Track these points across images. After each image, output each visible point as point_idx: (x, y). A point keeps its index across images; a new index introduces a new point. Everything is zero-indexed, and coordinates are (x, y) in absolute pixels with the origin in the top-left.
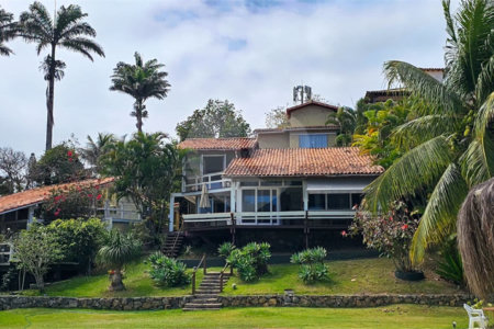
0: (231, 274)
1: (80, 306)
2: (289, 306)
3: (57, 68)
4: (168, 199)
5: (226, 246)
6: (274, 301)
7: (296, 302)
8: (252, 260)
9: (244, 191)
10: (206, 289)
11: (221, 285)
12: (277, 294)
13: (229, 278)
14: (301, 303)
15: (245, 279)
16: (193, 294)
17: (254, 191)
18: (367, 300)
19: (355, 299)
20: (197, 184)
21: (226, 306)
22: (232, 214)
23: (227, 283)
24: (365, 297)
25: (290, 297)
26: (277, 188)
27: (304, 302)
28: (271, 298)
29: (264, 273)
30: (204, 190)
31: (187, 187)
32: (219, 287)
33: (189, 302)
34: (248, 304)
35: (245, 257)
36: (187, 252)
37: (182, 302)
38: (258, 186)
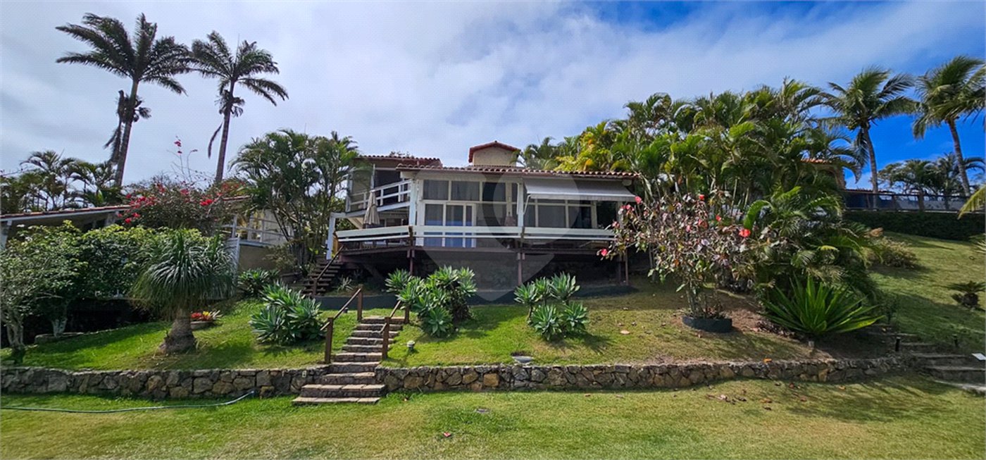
0: (406, 321)
1: (73, 389)
2: (527, 389)
3: (235, 105)
4: (327, 222)
5: (398, 276)
6: (493, 378)
7: (538, 381)
8: (444, 297)
10: (356, 350)
11: (385, 343)
12: (497, 364)
13: (401, 329)
14: (549, 383)
15: (432, 331)
16: (325, 363)
17: (442, 205)
18: (674, 373)
19: (651, 371)
20: (365, 200)
21: (394, 391)
22: (410, 229)
23: (396, 338)
24: (669, 368)
25: (526, 369)
26: (473, 204)
27: (554, 380)
28: (488, 373)
29: (463, 319)
30: (371, 199)
31: (352, 206)
32: (381, 346)
33: (313, 382)
34: (438, 386)
35: (431, 291)
36: (343, 287)
37: (298, 381)
38: (447, 199)
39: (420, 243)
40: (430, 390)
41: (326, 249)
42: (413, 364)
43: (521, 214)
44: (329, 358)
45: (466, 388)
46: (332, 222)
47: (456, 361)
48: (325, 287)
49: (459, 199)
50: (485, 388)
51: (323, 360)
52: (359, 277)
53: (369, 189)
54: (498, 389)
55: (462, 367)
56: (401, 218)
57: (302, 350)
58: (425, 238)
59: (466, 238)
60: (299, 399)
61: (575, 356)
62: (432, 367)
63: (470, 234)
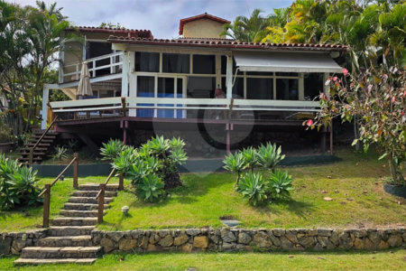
0: (121, 188)
4: (41, 93)
5: (112, 145)
6: (203, 241)
7: (245, 243)
8: (157, 164)
9: (139, 78)
10: (74, 215)
11: (101, 208)
12: (207, 227)
13: (116, 195)
14: (255, 245)
15: (145, 197)
16: (43, 227)
17: (153, 77)
18: (373, 237)
19: (352, 235)
20: (77, 72)
21: (109, 253)
22: (123, 100)
23: (111, 204)
24: (369, 233)
25: (234, 232)
26: (183, 76)
27: (260, 242)
28: (198, 235)
29: (175, 185)
30: (84, 71)
31: (65, 77)
32: (97, 211)
33: (33, 244)
34: (152, 247)
35: (145, 160)
36: (58, 155)
37: (19, 244)
38: (158, 71)
39: (132, 114)
40: (144, 251)
41: (41, 119)
42: (127, 227)
43: (230, 86)
44: (47, 222)
45: (177, 249)
46: (46, 93)
47: (168, 224)
48: (40, 156)
49: (170, 71)
50: (195, 249)
51: (42, 224)
52: (73, 147)
53: (81, 60)
54: (207, 250)
55: (173, 230)
56: (115, 89)
57: (21, 215)
58: (138, 110)
59: (178, 110)
60: (20, 260)
61: (280, 220)
62: (145, 230)
63: (181, 105)
